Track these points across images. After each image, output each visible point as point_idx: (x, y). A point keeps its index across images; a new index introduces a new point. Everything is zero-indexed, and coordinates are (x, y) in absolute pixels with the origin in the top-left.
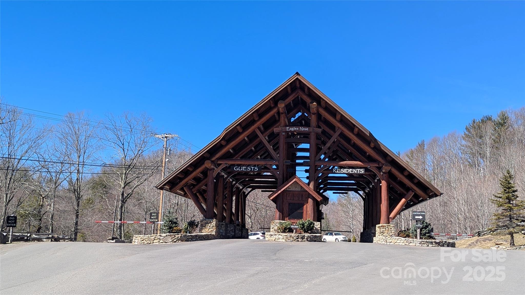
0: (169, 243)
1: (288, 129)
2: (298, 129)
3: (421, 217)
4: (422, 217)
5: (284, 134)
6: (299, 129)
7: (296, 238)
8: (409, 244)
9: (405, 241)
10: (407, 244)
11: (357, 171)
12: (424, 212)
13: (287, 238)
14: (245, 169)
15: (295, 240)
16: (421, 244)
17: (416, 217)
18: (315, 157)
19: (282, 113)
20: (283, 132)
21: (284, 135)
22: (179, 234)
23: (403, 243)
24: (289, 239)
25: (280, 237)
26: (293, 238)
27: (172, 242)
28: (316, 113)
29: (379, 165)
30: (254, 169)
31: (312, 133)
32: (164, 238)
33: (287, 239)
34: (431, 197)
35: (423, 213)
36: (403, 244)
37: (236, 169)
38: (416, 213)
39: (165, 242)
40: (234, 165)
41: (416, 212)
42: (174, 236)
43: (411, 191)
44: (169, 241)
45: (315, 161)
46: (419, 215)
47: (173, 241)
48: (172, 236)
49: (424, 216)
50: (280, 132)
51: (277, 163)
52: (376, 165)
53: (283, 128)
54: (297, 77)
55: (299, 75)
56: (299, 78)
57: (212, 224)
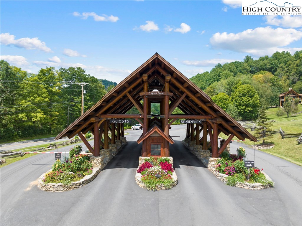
1: (150, 93)
2: (156, 93)
5: (147, 97)
11: (197, 122)
12: (253, 161)
14: (120, 121)
17: (247, 165)
19: (145, 82)
20: (147, 95)
21: (146, 98)
28: (169, 82)
29: (212, 118)
30: (126, 121)
31: (166, 96)
37: (114, 121)
40: (112, 119)
46: (249, 164)
50: (144, 96)
51: (142, 117)
52: (210, 118)
53: (146, 93)
54: (156, 56)
55: (158, 55)
56: (158, 57)
57: (98, 161)
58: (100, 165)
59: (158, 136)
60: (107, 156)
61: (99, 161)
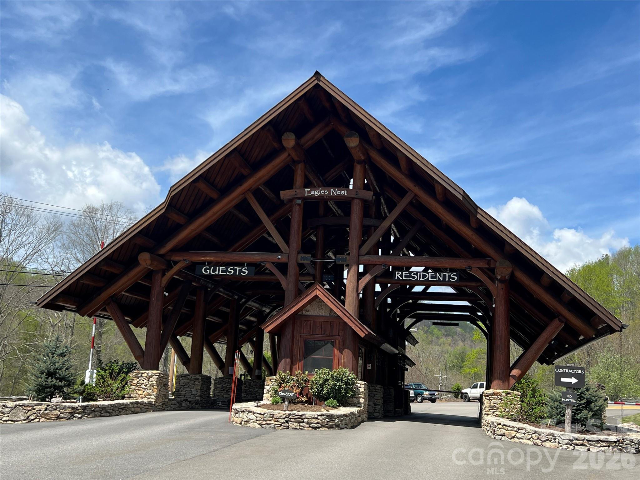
0: (19, 422)
1: (308, 192)
2: (327, 192)
3: (574, 380)
4: (576, 381)
5: (299, 202)
6: (330, 192)
7: (283, 421)
8: (543, 443)
9: (533, 436)
10: (539, 442)
11: (445, 276)
12: (582, 369)
13: (264, 420)
14: (222, 271)
15: (281, 425)
16: (571, 445)
17: (563, 380)
18: (360, 247)
20: (299, 198)
21: (299, 205)
22: (41, 405)
23: (529, 439)
24: (268, 422)
25: (250, 417)
26: (277, 420)
27: (25, 422)
28: (364, 161)
29: (489, 264)
30: (240, 271)
31: (357, 201)
32: (10, 411)
33: (264, 422)
34: (600, 334)
35: (580, 372)
36: (530, 443)
37: (205, 271)
38: (562, 370)
39: (11, 421)
40: (203, 264)
41: (562, 367)
42: (30, 408)
43: (557, 319)
44: (19, 419)
45: (359, 255)
46: (569, 376)
47: (27, 419)
48: (27, 408)
49: (581, 378)
50: (293, 199)
51: (284, 260)
52: (484, 265)
53: (298, 191)
54: (316, 82)
55: (322, 79)
56: (321, 84)
57: (151, 379)
58: (155, 394)
59: (327, 314)
60: (194, 392)
61: (154, 380)
